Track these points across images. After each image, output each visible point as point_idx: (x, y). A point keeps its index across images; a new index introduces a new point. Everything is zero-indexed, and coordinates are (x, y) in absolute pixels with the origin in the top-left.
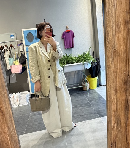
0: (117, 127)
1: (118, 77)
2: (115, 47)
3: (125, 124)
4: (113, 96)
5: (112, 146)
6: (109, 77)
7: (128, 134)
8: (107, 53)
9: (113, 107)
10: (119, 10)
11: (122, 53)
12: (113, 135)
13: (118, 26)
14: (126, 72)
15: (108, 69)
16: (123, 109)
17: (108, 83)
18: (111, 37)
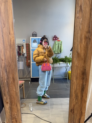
0: (75, 100)
1: (78, 70)
2: (78, 51)
3: (81, 99)
4: (75, 80)
5: (71, 112)
6: (73, 68)
7: (82, 106)
8: (73, 54)
9: (74, 87)
10: (82, 30)
11: (82, 56)
12: (72, 105)
13: (81, 39)
14: (84, 67)
15: (73, 64)
16: (80, 90)
17: (72, 72)
18: (76, 45)
